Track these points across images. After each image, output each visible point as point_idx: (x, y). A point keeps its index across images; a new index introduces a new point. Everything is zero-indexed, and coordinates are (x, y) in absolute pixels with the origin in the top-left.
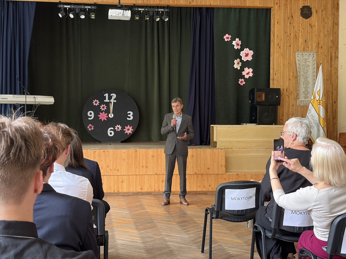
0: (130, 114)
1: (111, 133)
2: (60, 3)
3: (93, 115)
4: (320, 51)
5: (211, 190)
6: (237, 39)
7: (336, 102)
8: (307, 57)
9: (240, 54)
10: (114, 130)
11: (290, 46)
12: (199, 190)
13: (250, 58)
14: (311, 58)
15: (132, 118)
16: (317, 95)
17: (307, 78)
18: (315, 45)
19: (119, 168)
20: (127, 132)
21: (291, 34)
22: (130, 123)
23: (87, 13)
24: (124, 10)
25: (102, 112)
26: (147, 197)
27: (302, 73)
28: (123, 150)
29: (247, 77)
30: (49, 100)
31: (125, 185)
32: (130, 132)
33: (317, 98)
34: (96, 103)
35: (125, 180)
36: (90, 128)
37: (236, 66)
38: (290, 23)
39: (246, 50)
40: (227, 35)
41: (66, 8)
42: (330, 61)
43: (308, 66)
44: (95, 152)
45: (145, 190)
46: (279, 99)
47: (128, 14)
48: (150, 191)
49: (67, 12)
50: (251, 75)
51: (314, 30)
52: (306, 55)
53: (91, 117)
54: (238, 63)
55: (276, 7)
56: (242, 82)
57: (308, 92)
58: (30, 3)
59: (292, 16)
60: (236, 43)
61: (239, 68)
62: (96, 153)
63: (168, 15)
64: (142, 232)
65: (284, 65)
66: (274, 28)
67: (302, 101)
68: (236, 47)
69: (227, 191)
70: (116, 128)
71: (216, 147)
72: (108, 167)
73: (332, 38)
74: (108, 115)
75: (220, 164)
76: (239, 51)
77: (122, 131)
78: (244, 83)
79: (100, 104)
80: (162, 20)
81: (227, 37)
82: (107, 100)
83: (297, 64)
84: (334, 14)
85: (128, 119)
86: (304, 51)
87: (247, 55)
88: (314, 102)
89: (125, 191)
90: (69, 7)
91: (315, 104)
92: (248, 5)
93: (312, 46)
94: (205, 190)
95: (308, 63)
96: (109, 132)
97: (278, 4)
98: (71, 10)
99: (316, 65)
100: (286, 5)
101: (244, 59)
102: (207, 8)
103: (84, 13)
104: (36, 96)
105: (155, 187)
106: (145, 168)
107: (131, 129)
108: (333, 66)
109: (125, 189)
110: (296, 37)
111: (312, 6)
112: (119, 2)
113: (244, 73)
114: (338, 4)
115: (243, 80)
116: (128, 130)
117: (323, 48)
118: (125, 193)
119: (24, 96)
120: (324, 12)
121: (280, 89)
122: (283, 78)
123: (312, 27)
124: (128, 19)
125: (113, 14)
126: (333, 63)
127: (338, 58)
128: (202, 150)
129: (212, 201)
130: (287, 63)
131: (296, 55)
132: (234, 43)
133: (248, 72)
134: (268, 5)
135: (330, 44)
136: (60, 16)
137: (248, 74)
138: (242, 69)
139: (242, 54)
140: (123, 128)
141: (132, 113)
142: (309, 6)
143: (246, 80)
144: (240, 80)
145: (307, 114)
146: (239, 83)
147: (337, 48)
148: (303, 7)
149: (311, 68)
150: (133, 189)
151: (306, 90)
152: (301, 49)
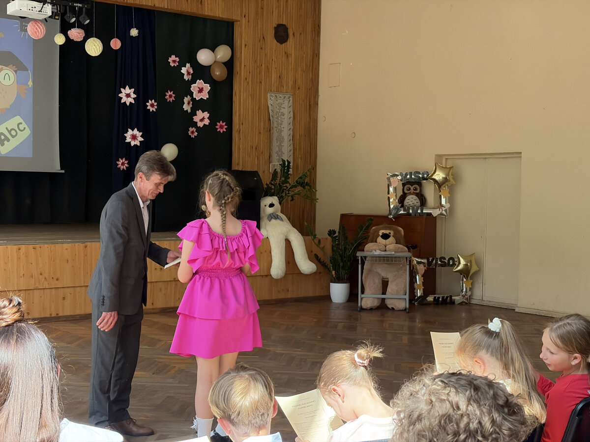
4: (298, 93)
6: (188, 65)
7: (314, 168)
8: (282, 101)
9: (191, 89)
11: (261, 82)
13: (205, 96)
14: (286, 102)
17: (281, 131)
18: (291, 83)
19: (58, 275)
21: (262, 65)
27: (275, 125)
31: (68, 303)
35: (68, 295)
37: (185, 107)
38: (261, 48)
39: (200, 83)
40: (173, 57)
43: (283, 114)
47: (47, 11)
50: (207, 122)
51: (290, 62)
52: (280, 98)
54: (189, 103)
55: (244, 21)
56: (193, 133)
57: (282, 153)
59: (264, 38)
60: (187, 71)
61: (189, 111)
62: (20, 251)
65: (253, 110)
66: (241, 53)
67: (274, 166)
68: (186, 77)
72: (41, 274)
73: (311, 75)
76: (190, 83)
78: (196, 134)
81: (173, 60)
83: (270, 110)
86: (278, 91)
87: (201, 90)
89: (69, 313)
92: (206, 14)
93: (287, 86)
95: (282, 110)
97: (247, 16)
99: (292, 113)
100: (256, 19)
101: (197, 96)
108: (312, 116)
110: (268, 69)
111: (288, 26)
113: (196, 119)
114: (319, 27)
115: (195, 129)
117: (301, 88)
120: (302, 36)
122: (252, 130)
123: (287, 56)
124: (45, 17)
126: (312, 113)
127: (318, 104)
130: (257, 108)
131: (269, 97)
132: (184, 70)
133: (202, 118)
134: (235, 18)
135: (309, 84)
137: (202, 120)
138: (193, 112)
139: (194, 88)
142: (285, 25)
144: (191, 129)
146: (190, 134)
147: (317, 91)
148: (278, 25)
149: (286, 116)
151: (280, 150)
152: (274, 88)
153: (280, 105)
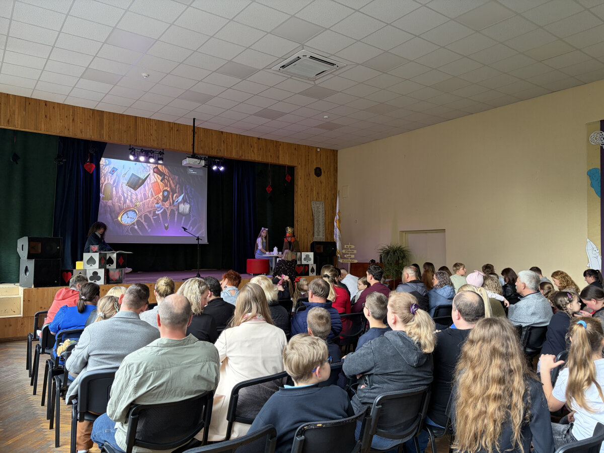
4: (327, 201)
11: (308, 196)
14: (321, 206)
17: (319, 220)
18: (323, 196)
21: (308, 188)
27: (316, 217)
38: (308, 179)
42: (332, 210)
47: (202, 163)
51: (323, 186)
52: (318, 204)
55: (299, 166)
57: (320, 231)
59: (309, 174)
65: (304, 211)
67: (315, 238)
73: (333, 192)
83: (313, 210)
84: (334, 175)
86: (317, 200)
92: (280, 163)
93: (321, 198)
95: (319, 210)
97: (300, 164)
100: (305, 165)
102: (251, 162)
110: (312, 190)
111: (321, 168)
112: (194, 152)
114: (337, 168)
117: (328, 199)
120: (329, 173)
122: (304, 221)
123: (321, 183)
125: (191, 162)
130: (307, 209)
131: (312, 203)
134: (294, 164)
135: (333, 197)
148: (317, 168)
149: (321, 213)
151: (318, 230)
152: (315, 199)
153: (318, 207)
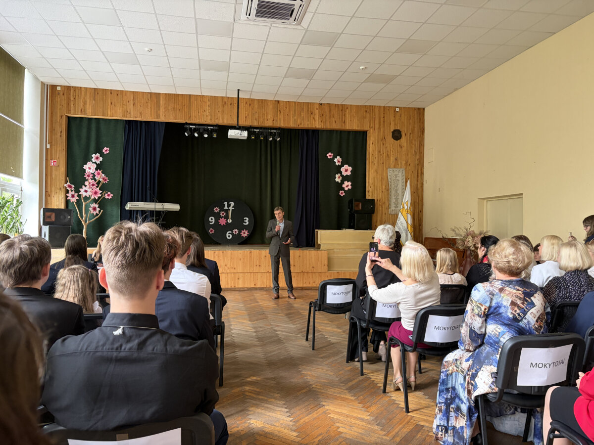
0: (246, 220)
1: (229, 236)
2: (186, 124)
3: (214, 220)
4: (409, 168)
5: (315, 286)
6: (338, 157)
7: (421, 211)
8: (397, 173)
9: (341, 170)
10: (232, 234)
11: (383, 163)
12: (305, 285)
13: (349, 173)
14: (400, 174)
15: (247, 223)
16: (405, 206)
17: (397, 190)
19: (235, 266)
20: (243, 235)
21: (383, 153)
22: (246, 227)
23: (210, 133)
24: (241, 130)
25: (222, 218)
26: (260, 292)
28: (240, 251)
29: (346, 189)
30: (176, 207)
31: (240, 281)
32: (246, 235)
33: (406, 207)
34: (216, 210)
35: (241, 277)
36: (211, 231)
37: (337, 180)
38: (383, 144)
39: (346, 167)
40: (330, 154)
41: (192, 128)
42: (416, 178)
43: (399, 181)
44: (215, 252)
45: (259, 286)
46: (373, 208)
47: (245, 134)
48: (262, 286)
49: (192, 131)
50: (350, 187)
51: (403, 150)
52: (396, 171)
53: (212, 222)
54: (339, 178)
55: (371, 130)
56: (342, 194)
57: (398, 203)
58: (160, 123)
59: (385, 138)
60: (338, 160)
61: (340, 182)
62: (216, 254)
63: (280, 135)
64: (254, 322)
65: (378, 179)
66: (370, 148)
67: (393, 210)
68: (337, 164)
69: (328, 287)
70: (234, 232)
71: (320, 248)
72: (226, 266)
73: (418, 157)
74: (227, 221)
75: (323, 264)
76: (340, 167)
77: (239, 234)
78: (344, 194)
79: (220, 211)
80: (274, 140)
81: (330, 155)
82: (226, 208)
83: (389, 179)
84: (420, 137)
85: (244, 224)
86: (395, 167)
87: (346, 170)
88: (403, 211)
89: (241, 287)
90: (194, 127)
91: (404, 213)
92: (347, 128)
93: (401, 164)
94: (310, 286)
95: (398, 178)
96: (227, 235)
97: (373, 127)
98: (195, 130)
99: (404, 179)
100: (379, 129)
101: (344, 174)
102: (312, 130)
103: (207, 132)
104: (164, 204)
105: (267, 283)
106: (258, 266)
107: (246, 233)
108: (419, 181)
109: (240, 285)
110: (388, 156)
111: (402, 130)
112: (238, 124)
113: (344, 186)
114: (423, 129)
115: (343, 192)
116: (244, 233)
117: (411, 165)
118: (240, 288)
119: (154, 203)
120: (412, 135)
121: (374, 200)
122: (377, 190)
123: (401, 147)
124: (245, 138)
125: (232, 134)
126: (419, 178)
127: (423, 174)
128: (307, 251)
129: (316, 296)
130: (381, 177)
131: (388, 171)
132: (336, 160)
133: (347, 185)
135: (417, 162)
136: (186, 134)
137: (347, 186)
138: (342, 182)
139: (343, 169)
140: (240, 232)
141: (247, 219)
142: (399, 130)
143: (345, 191)
144: (341, 192)
145: (397, 221)
146: (340, 194)
147: (423, 166)
148: (394, 130)
150: (248, 285)
151: (396, 201)
152: (392, 166)
153: (396, 176)
